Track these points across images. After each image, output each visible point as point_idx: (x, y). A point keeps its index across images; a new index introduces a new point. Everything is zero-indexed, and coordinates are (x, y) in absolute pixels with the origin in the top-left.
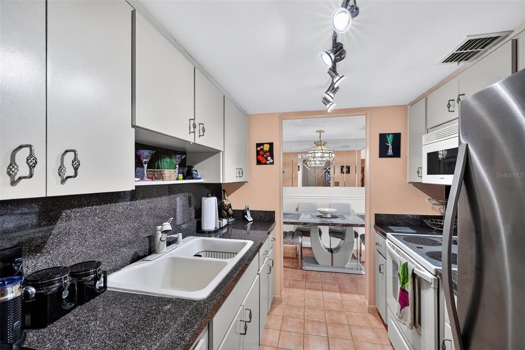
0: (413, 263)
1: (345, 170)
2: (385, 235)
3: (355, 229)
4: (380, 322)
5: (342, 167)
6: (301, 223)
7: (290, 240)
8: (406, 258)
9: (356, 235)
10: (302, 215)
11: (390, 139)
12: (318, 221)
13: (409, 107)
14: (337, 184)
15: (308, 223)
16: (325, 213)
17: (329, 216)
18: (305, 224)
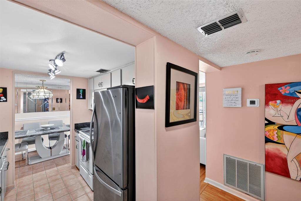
0: (87, 139)
1: (59, 100)
2: (78, 132)
3: (65, 133)
4: (76, 170)
5: (57, 99)
6: (29, 136)
7: (18, 149)
8: (85, 138)
9: (66, 136)
10: (28, 131)
11: (81, 91)
12: (41, 133)
13: (89, 79)
14: (54, 109)
15: (34, 135)
16: (46, 128)
17: (49, 129)
18: (31, 136)
